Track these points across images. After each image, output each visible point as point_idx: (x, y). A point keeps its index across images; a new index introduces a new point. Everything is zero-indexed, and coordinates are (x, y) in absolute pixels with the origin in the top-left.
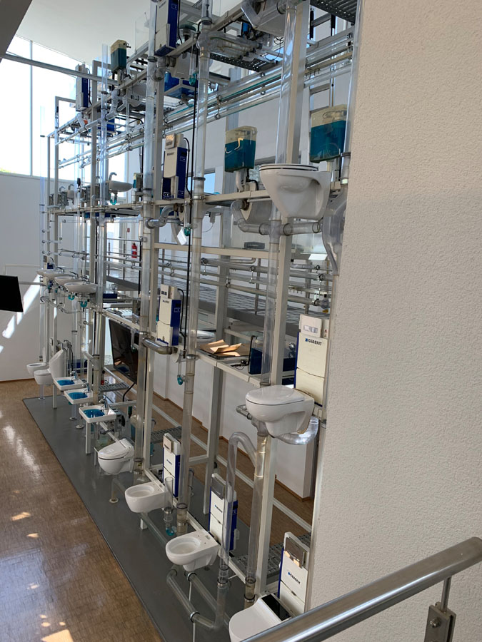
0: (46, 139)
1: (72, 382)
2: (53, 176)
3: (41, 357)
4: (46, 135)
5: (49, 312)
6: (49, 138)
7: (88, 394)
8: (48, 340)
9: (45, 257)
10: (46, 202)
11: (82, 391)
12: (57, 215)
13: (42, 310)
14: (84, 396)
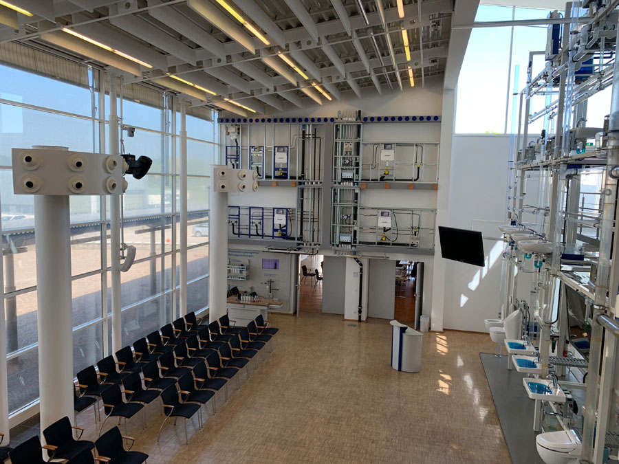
0: (519, 96)
1: (523, 347)
2: (522, 132)
3: (500, 314)
4: (519, 92)
5: (511, 270)
6: (522, 95)
7: (537, 365)
8: (508, 299)
9: (510, 214)
10: (514, 158)
11: (532, 359)
12: (523, 170)
13: (505, 266)
14: (533, 365)
